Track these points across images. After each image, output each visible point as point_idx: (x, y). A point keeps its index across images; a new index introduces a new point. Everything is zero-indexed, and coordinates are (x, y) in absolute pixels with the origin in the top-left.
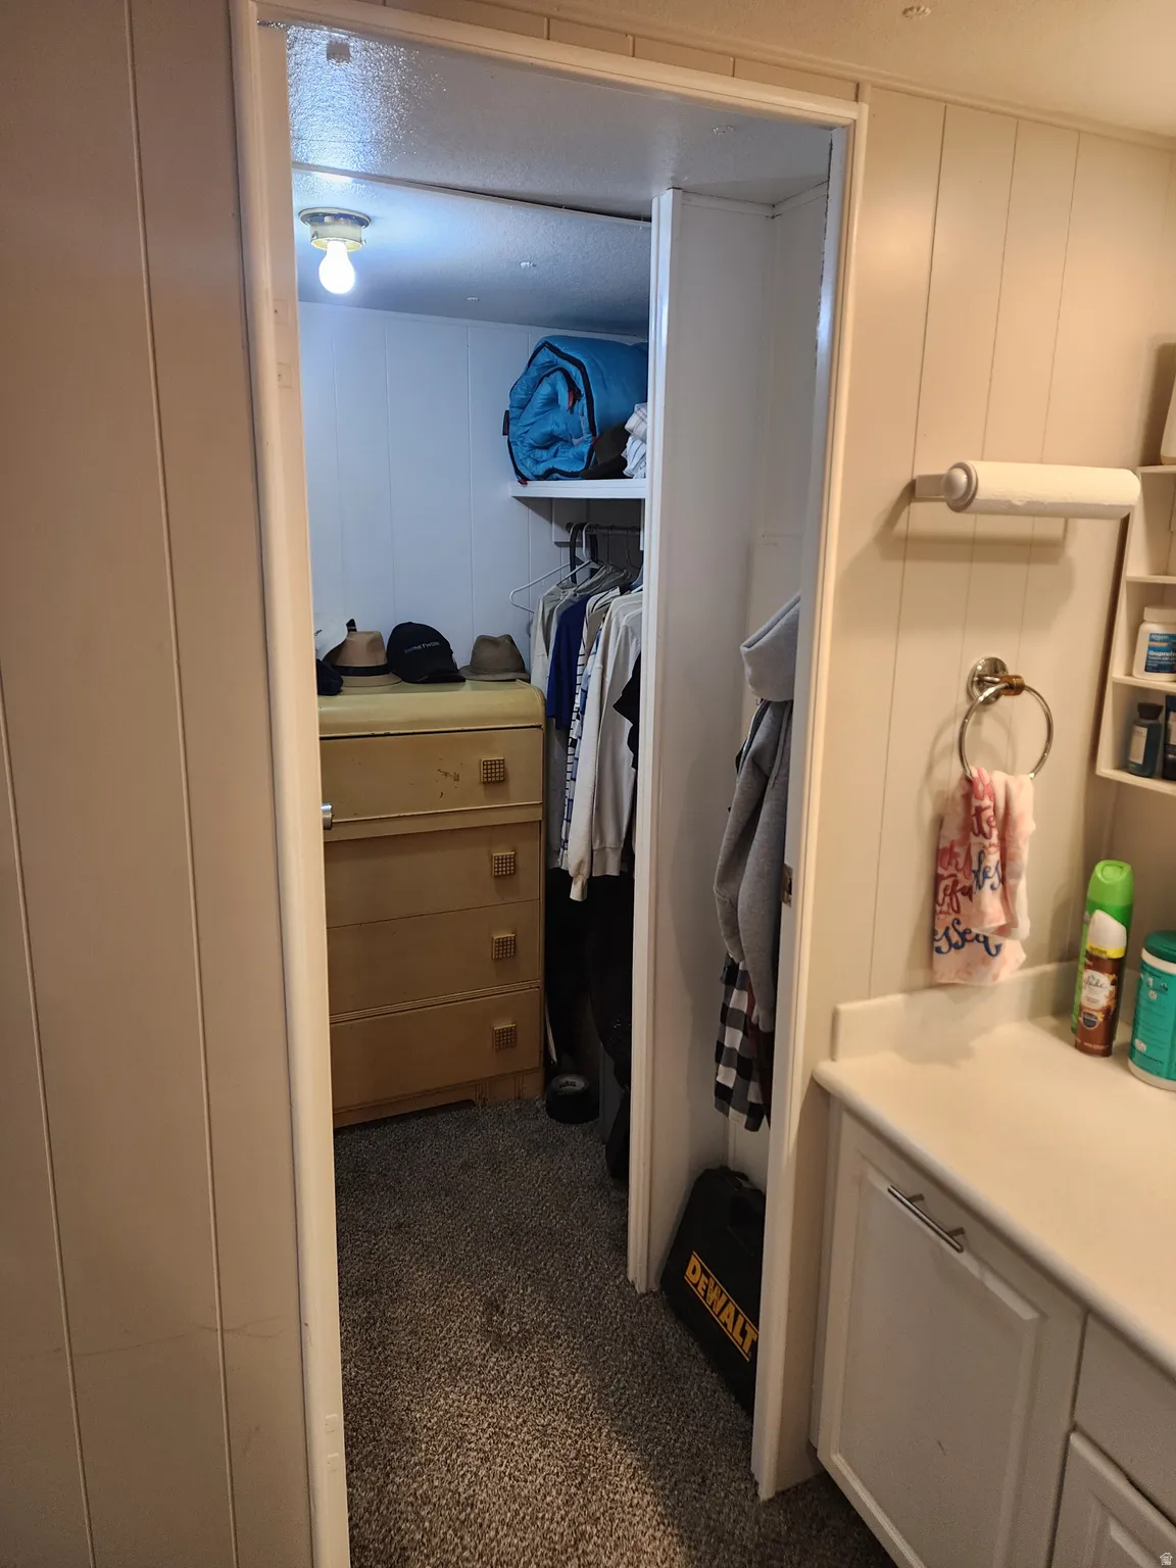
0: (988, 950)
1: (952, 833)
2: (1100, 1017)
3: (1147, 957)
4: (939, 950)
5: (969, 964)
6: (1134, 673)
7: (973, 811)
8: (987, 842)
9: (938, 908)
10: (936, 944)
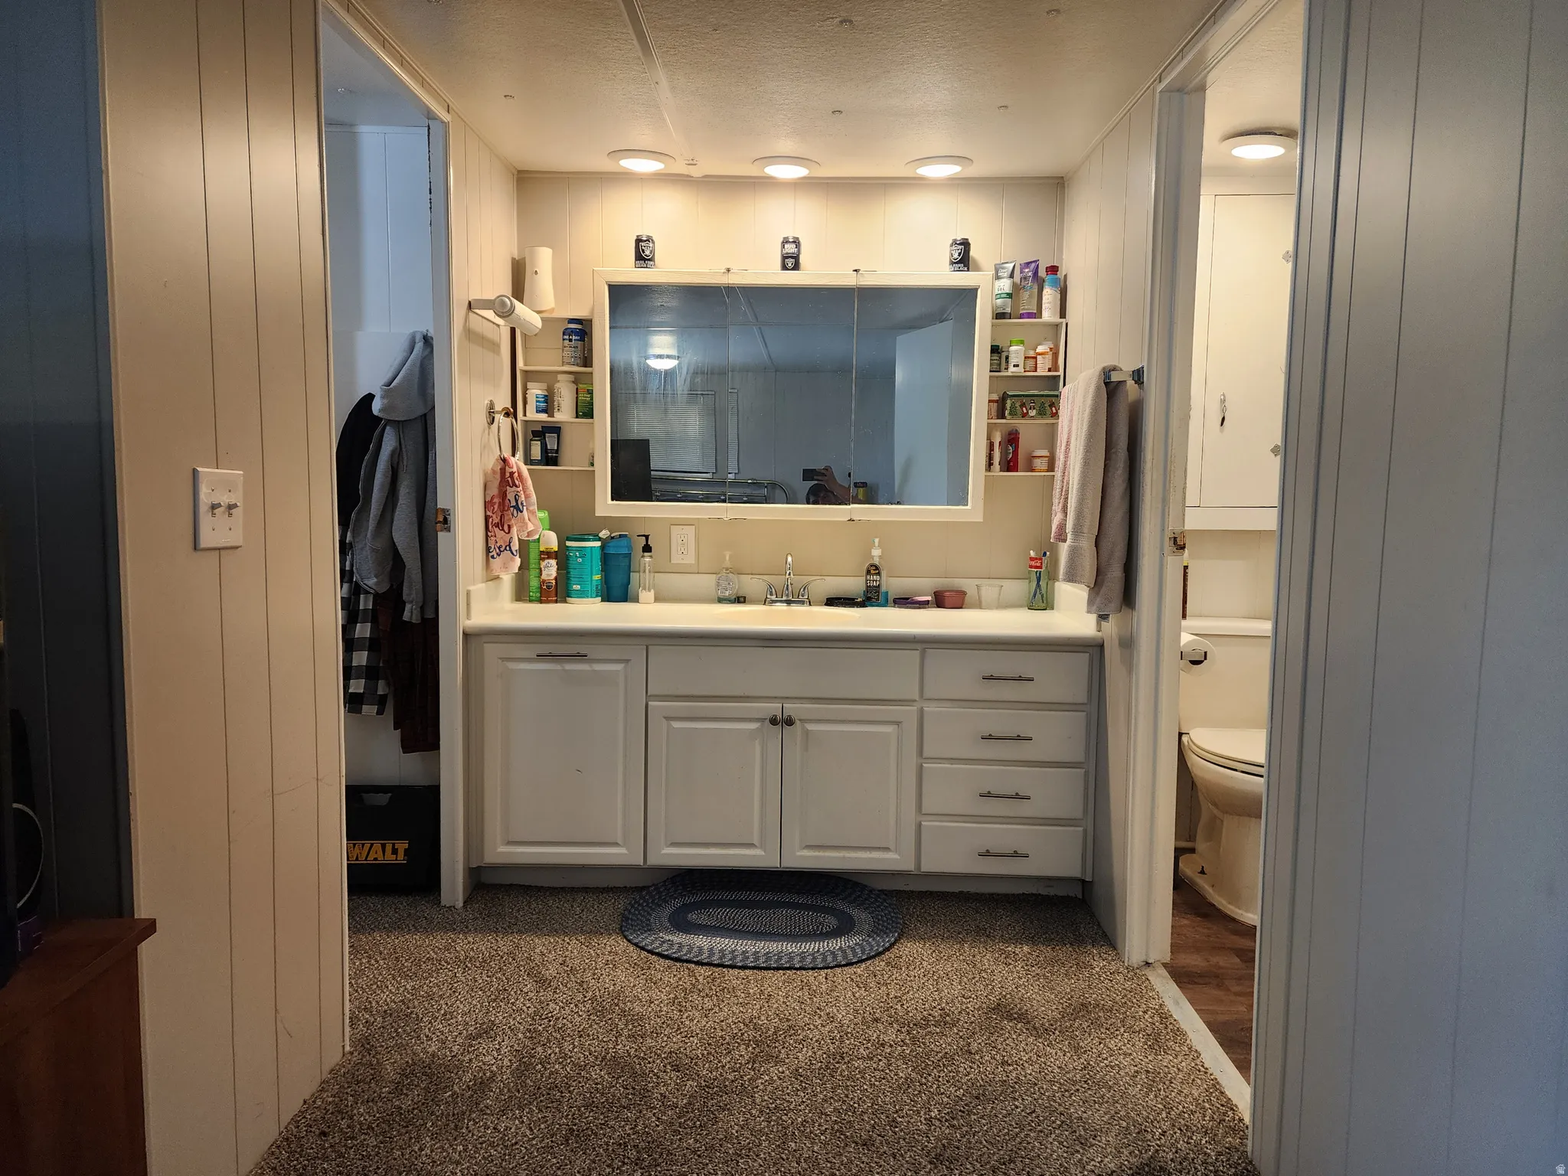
0: (513, 554)
1: (494, 490)
2: (554, 582)
3: (569, 544)
4: (493, 557)
5: (504, 564)
6: (527, 415)
7: (508, 475)
8: (518, 489)
9: (489, 534)
10: (491, 554)
